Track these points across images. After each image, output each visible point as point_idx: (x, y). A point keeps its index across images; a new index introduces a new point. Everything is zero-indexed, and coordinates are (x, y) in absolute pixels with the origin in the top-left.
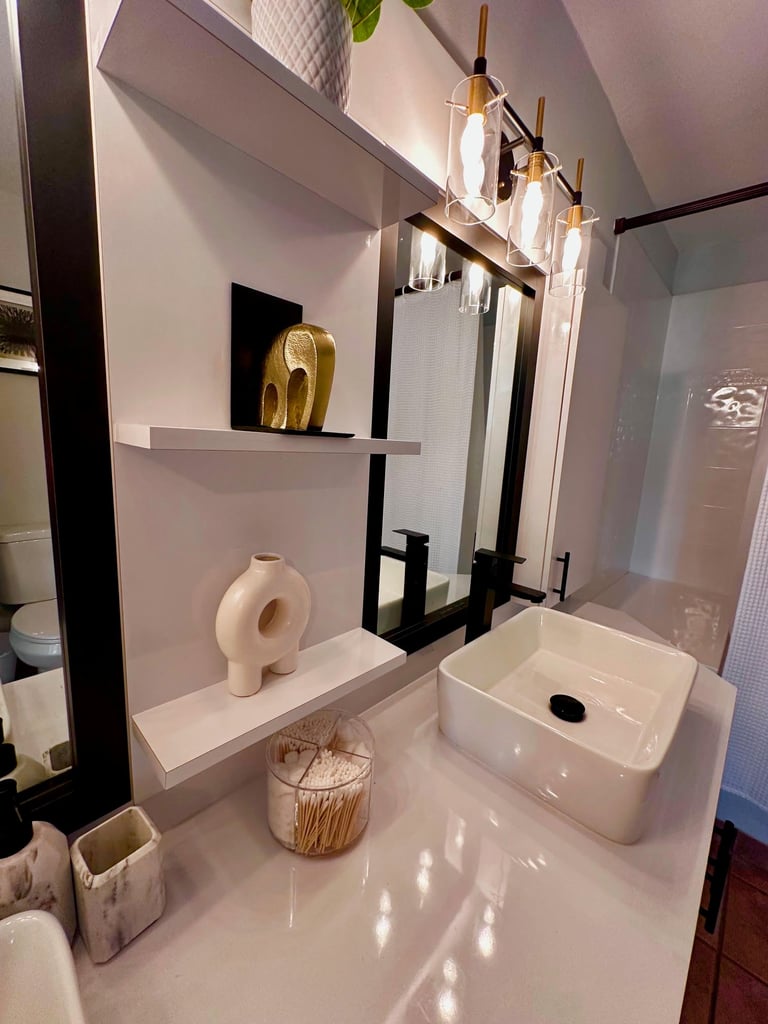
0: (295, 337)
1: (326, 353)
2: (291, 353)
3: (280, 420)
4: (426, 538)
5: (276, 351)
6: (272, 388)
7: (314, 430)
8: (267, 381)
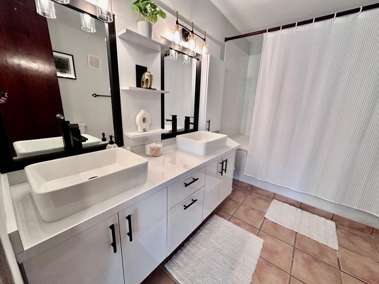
0: (146, 74)
1: (151, 76)
2: (146, 76)
3: (145, 86)
4: (176, 116)
5: (144, 75)
6: (143, 82)
7: (150, 88)
8: (142, 80)
